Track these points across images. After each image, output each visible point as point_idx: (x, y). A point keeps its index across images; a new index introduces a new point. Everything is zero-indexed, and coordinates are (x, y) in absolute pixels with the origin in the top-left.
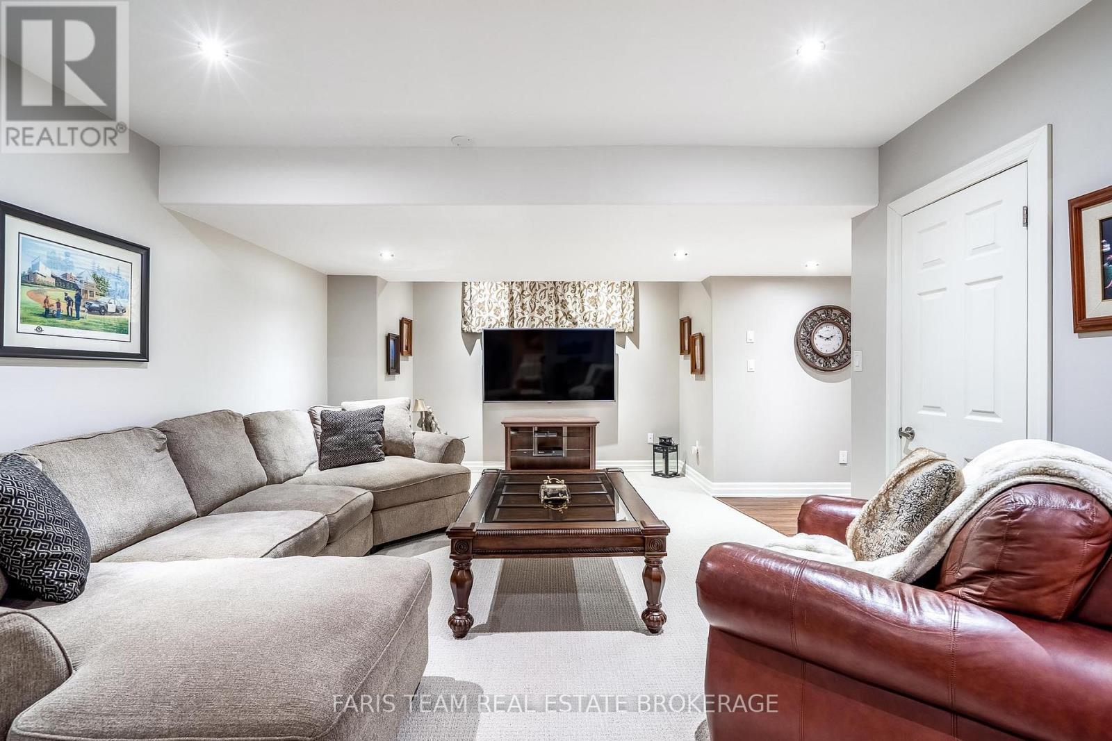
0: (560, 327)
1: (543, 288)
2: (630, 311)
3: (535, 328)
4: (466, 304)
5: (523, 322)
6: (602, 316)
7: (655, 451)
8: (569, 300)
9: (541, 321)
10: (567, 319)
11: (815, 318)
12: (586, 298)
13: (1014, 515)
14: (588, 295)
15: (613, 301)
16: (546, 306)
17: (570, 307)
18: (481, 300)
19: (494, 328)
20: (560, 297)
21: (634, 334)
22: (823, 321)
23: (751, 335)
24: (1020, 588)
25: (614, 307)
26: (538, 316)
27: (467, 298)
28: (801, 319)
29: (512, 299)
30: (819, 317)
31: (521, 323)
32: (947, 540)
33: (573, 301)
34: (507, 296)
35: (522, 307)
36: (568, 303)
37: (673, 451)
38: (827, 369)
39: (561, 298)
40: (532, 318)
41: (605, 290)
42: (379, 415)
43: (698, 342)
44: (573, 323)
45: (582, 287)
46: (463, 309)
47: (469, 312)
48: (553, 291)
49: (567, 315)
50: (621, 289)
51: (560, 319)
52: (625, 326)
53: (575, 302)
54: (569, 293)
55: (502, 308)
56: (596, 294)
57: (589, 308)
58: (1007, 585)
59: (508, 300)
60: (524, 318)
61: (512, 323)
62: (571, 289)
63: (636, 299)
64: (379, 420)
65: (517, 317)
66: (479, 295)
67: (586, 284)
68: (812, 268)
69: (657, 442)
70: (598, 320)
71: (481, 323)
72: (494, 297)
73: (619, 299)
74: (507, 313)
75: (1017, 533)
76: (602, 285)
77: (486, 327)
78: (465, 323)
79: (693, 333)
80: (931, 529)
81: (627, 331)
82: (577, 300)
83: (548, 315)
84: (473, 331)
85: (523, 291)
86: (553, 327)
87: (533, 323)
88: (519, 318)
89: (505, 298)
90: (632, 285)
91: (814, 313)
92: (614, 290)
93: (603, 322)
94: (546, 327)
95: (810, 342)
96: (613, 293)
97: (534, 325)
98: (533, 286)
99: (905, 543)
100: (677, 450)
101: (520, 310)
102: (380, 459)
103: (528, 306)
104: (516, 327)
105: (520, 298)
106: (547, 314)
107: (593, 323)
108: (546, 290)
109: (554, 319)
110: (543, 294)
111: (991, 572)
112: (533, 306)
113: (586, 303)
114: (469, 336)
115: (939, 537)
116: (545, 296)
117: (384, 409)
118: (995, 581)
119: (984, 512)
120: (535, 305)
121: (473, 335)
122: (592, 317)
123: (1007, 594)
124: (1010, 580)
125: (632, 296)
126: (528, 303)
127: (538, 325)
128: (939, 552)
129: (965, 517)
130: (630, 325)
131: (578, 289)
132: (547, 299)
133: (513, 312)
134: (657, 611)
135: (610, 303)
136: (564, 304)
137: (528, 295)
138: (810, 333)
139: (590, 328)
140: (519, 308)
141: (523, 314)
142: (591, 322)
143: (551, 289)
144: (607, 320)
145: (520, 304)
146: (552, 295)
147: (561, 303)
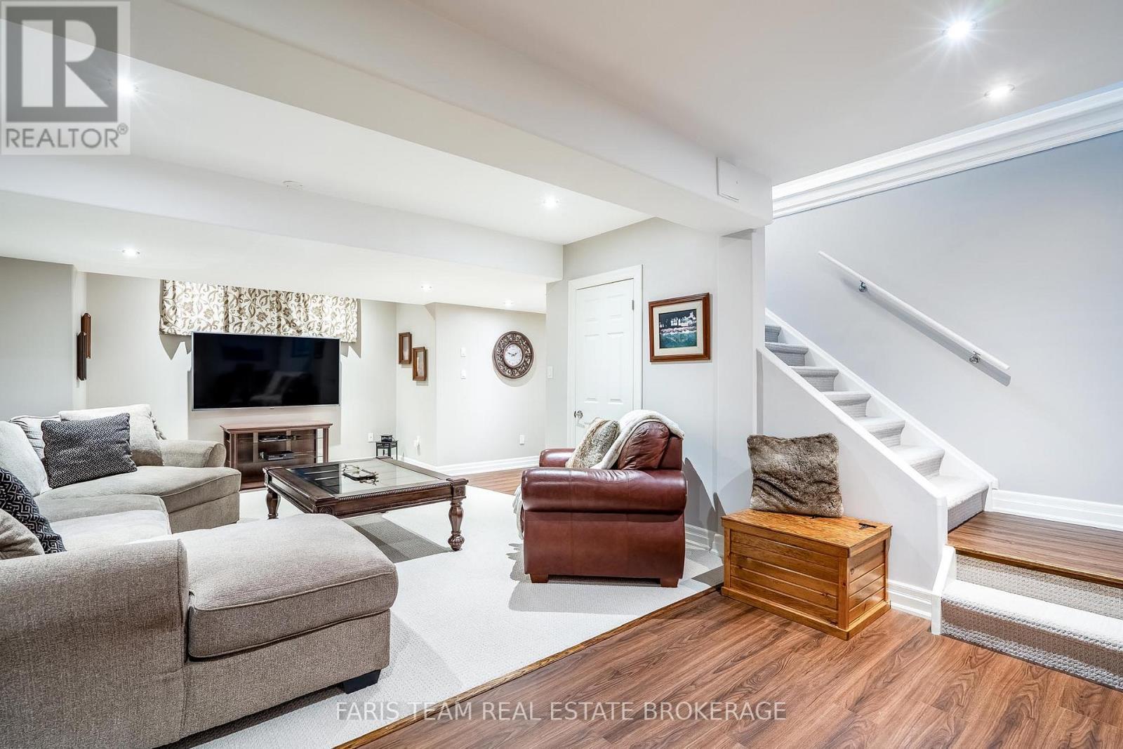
0: (282, 335)
1: (263, 294)
2: (353, 324)
3: (255, 333)
4: (168, 302)
5: (241, 326)
6: (327, 326)
7: (377, 448)
8: (293, 308)
9: (261, 327)
10: (290, 326)
11: (505, 340)
12: (310, 308)
13: (644, 433)
14: (312, 305)
15: (337, 313)
16: (268, 313)
17: (294, 315)
18: (189, 300)
19: (204, 332)
20: (282, 304)
21: (356, 345)
22: (511, 343)
23: (464, 350)
24: (646, 460)
25: (338, 319)
26: (259, 322)
27: (170, 296)
28: (497, 340)
29: (227, 302)
30: (508, 339)
31: (237, 327)
32: (619, 451)
33: (297, 309)
34: (221, 299)
35: (239, 311)
36: (292, 312)
37: (394, 446)
38: (513, 377)
39: (284, 306)
40: (252, 323)
41: (330, 302)
42: (123, 424)
43: (421, 354)
44: (298, 331)
45: (306, 298)
46: (163, 308)
47: (172, 312)
48: (275, 298)
49: (291, 323)
50: (345, 302)
51: (283, 327)
52: (348, 336)
53: (300, 311)
54: (293, 302)
55: (215, 310)
56: (320, 305)
57: (314, 318)
58: (643, 459)
59: (223, 303)
60: (242, 323)
61: (226, 327)
62: (294, 298)
63: (359, 313)
64: (126, 429)
65: (233, 321)
66: (184, 294)
67: (311, 296)
68: (508, 305)
69: (379, 440)
70: (323, 330)
71: (187, 324)
72: (205, 298)
73: (343, 312)
74: (222, 316)
75: (645, 440)
76: (327, 297)
77: (195, 330)
78: (166, 323)
79: (414, 346)
80: (613, 447)
81: (350, 341)
82: (302, 310)
83: (270, 322)
84: (178, 333)
85: (240, 296)
86: (275, 334)
87: (253, 328)
88: (235, 323)
89: (219, 301)
90: (355, 300)
91: (505, 336)
92: (339, 303)
93: (328, 332)
94: (267, 334)
95: (502, 357)
96: (338, 306)
97: (254, 330)
98: (252, 292)
99: (600, 459)
100: (396, 446)
101: (237, 314)
102: (132, 470)
103: (247, 311)
104: (231, 331)
105: (237, 302)
106: (268, 320)
107: (317, 332)
108: (267, 296)
109: (276, 326)
110: (264, 300)
111: (638, 456)
112: (252, 311)
113: (310, 313)
114: (170, 340)
115: (616, 450)
116: (267, 301)
117: (129, 417)
118: (639, 459)
119: (633, 435)
120: (254, 310)
121: (176, 338)
122: (316, 327)
123: (642, 463)
124: (644, 457)
125: (356, 310)
126: (247, 308)
127: (258, 331)
128: (617, 456)
129: (626, 439)
130: (353, 337)
131: (302, 298)
132: (268, 306)
133: (228, 315)
134: (459, 536)
135: (334, 315)
136: (287, 312)
137: (247, 300)
138: (502, 351)
139: (314, 337)
140: (236, 312)
141: (241, 319)
142: (315, 330)
143: (273, 296)
144: (332, 331)
145: (237, 309)
146: (275, 302)
147: (284, 311)
